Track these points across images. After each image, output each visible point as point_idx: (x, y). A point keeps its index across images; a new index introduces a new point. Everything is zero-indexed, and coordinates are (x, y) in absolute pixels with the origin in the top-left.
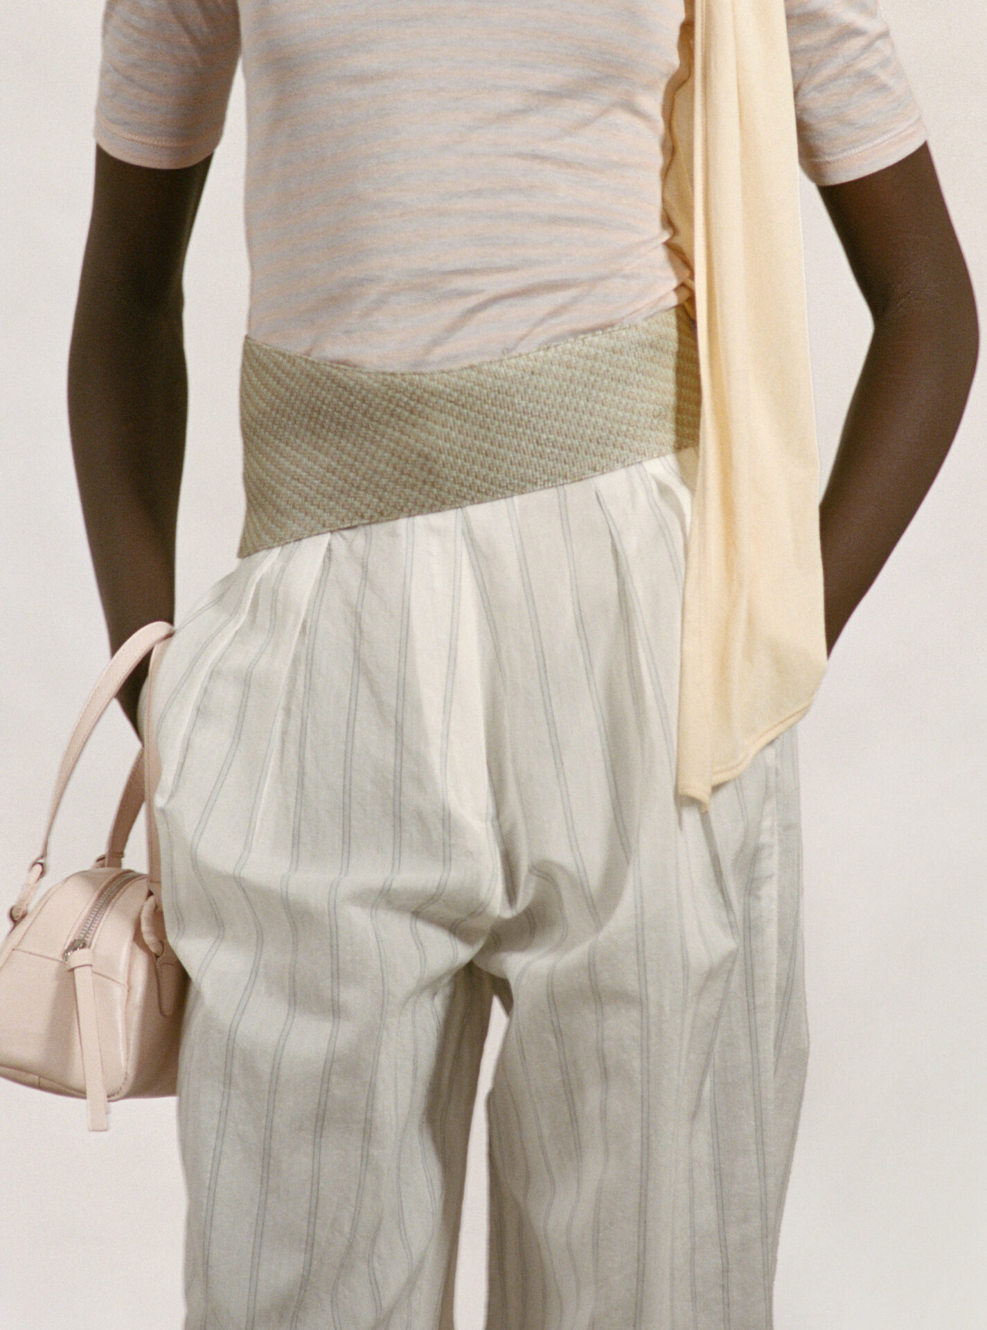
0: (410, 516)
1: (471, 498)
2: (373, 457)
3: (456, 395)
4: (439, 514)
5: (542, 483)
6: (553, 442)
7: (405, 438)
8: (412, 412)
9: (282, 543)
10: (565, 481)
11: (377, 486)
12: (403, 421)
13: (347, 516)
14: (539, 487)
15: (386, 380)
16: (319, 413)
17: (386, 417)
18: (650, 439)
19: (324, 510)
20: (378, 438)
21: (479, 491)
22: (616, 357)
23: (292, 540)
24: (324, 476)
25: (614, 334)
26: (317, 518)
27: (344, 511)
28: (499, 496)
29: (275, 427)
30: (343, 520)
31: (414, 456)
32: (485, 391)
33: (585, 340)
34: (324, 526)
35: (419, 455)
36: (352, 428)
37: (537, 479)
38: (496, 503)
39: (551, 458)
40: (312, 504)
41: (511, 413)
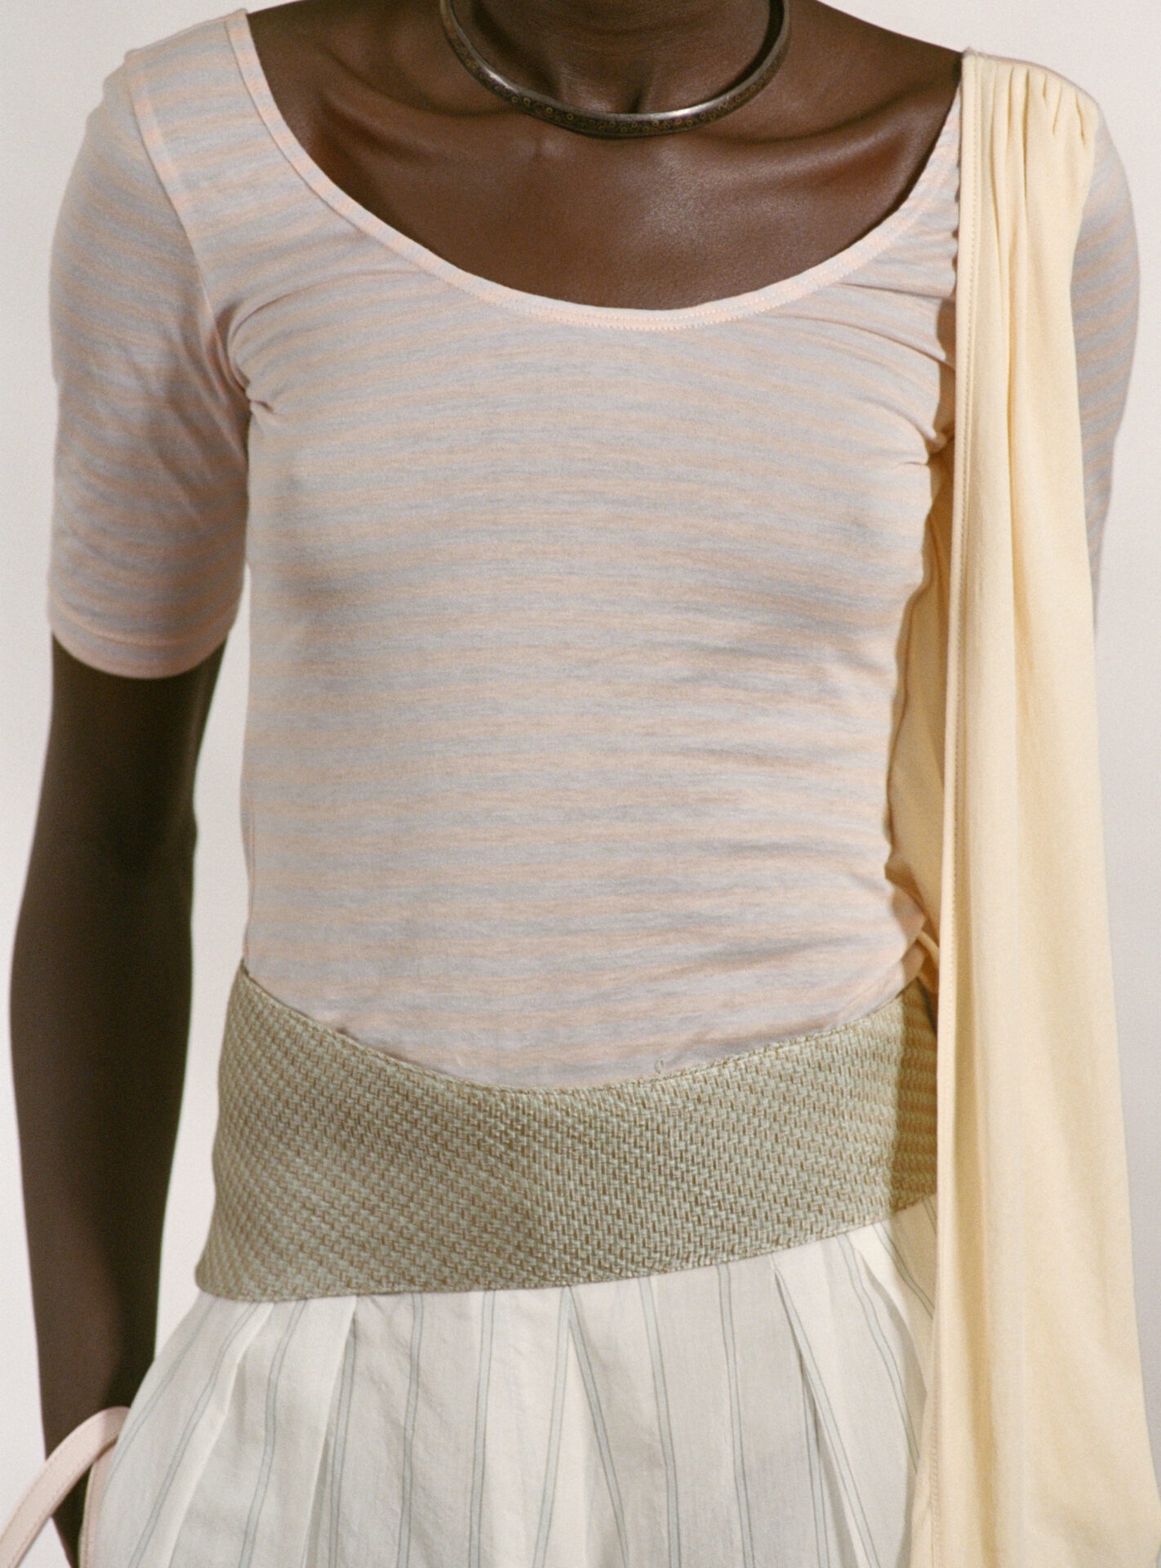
0: (488, 1288)
1: (585, 1275)
2: (441, 1201)
3: (581, 1128)
4: (535, 1292)
5: (696, 1259)
6: (719, 1202)
7: (494, 1182)
8: (510, 1146)
9: (276, 1298)
10: (731, 1258)
11: (441, 1241)
12: (495, 1157)
13: (387, 1277)
14: (690, 1265)
15: (475, 1096)
16: (358, 1122)
17: (468, 1149)
18: (863, 1197)
19: (352, 1263)
20: (451, 1175)
21: (600, 1266)
22: (821, 1075)
23: (294, 1298)
24: (357, 1213)
25: (822, 1041)
26: (338, 1273)
27: (383, 1271)
28: (630, 1274)
29: (281, 1125)
30: (380, 1282)
31: (507, 1211)
32: (626, 1125)
33: (780, 1051)
34: (348, 1285)
35: (515, 1209)
36: (410, 1153)
37: (689, 1252)
38: (623, 1283)
39: (714, 1224)
40: (332, 1250)
41: (661, 1159)
